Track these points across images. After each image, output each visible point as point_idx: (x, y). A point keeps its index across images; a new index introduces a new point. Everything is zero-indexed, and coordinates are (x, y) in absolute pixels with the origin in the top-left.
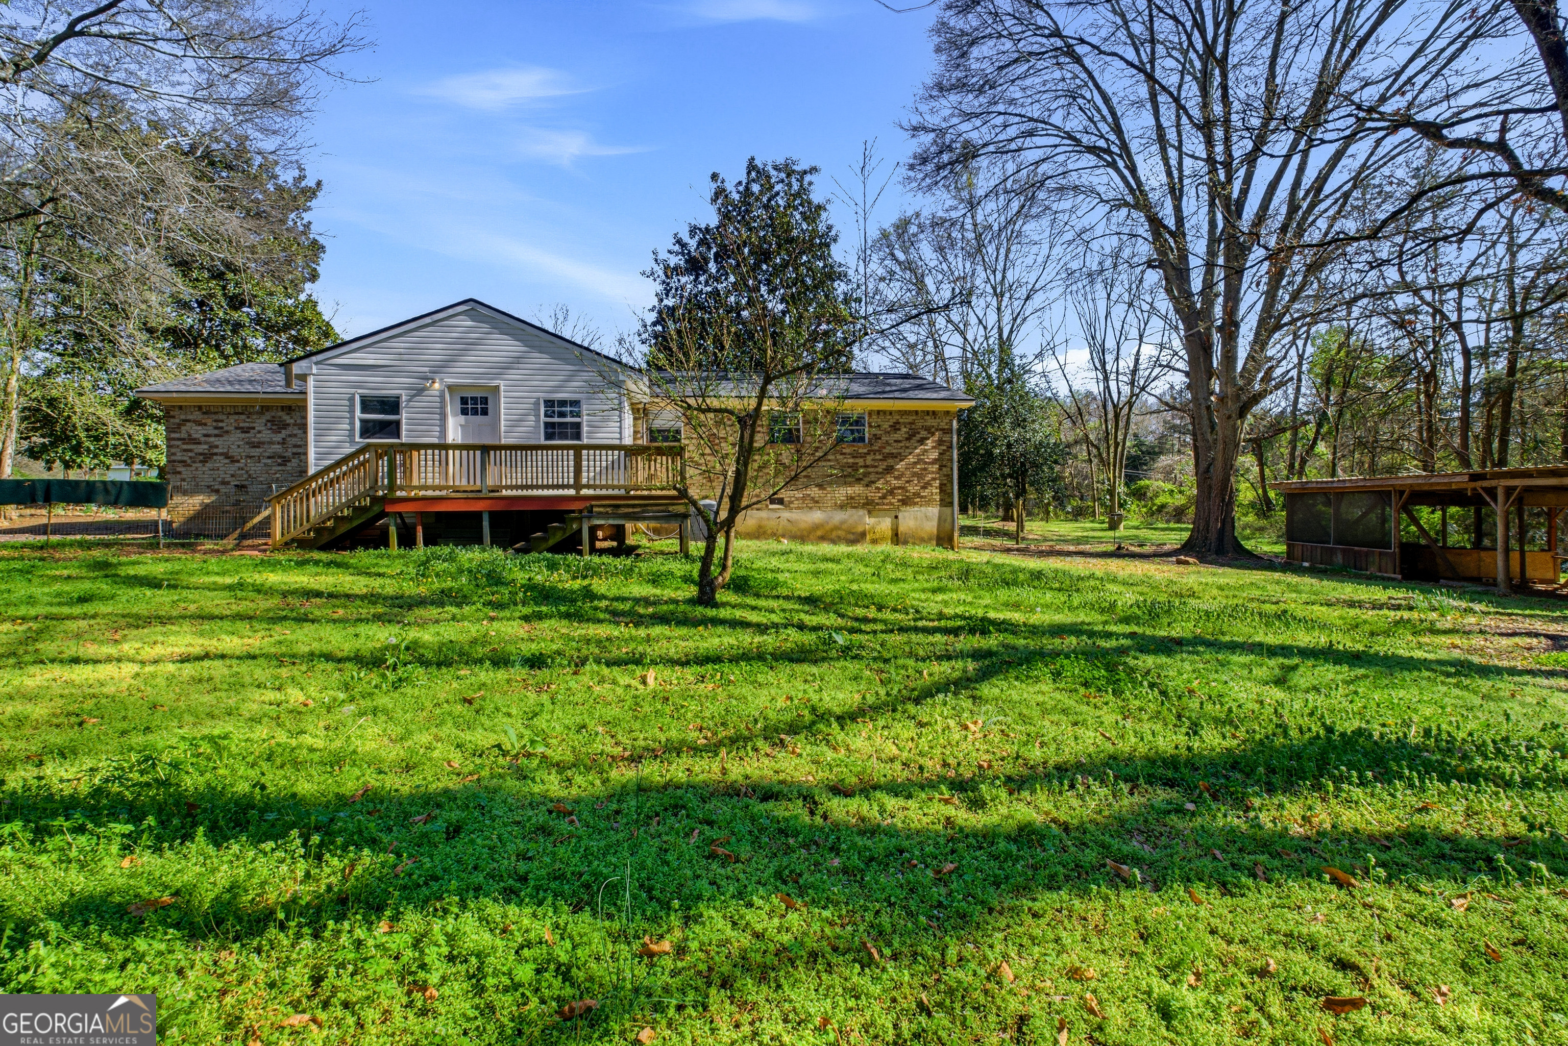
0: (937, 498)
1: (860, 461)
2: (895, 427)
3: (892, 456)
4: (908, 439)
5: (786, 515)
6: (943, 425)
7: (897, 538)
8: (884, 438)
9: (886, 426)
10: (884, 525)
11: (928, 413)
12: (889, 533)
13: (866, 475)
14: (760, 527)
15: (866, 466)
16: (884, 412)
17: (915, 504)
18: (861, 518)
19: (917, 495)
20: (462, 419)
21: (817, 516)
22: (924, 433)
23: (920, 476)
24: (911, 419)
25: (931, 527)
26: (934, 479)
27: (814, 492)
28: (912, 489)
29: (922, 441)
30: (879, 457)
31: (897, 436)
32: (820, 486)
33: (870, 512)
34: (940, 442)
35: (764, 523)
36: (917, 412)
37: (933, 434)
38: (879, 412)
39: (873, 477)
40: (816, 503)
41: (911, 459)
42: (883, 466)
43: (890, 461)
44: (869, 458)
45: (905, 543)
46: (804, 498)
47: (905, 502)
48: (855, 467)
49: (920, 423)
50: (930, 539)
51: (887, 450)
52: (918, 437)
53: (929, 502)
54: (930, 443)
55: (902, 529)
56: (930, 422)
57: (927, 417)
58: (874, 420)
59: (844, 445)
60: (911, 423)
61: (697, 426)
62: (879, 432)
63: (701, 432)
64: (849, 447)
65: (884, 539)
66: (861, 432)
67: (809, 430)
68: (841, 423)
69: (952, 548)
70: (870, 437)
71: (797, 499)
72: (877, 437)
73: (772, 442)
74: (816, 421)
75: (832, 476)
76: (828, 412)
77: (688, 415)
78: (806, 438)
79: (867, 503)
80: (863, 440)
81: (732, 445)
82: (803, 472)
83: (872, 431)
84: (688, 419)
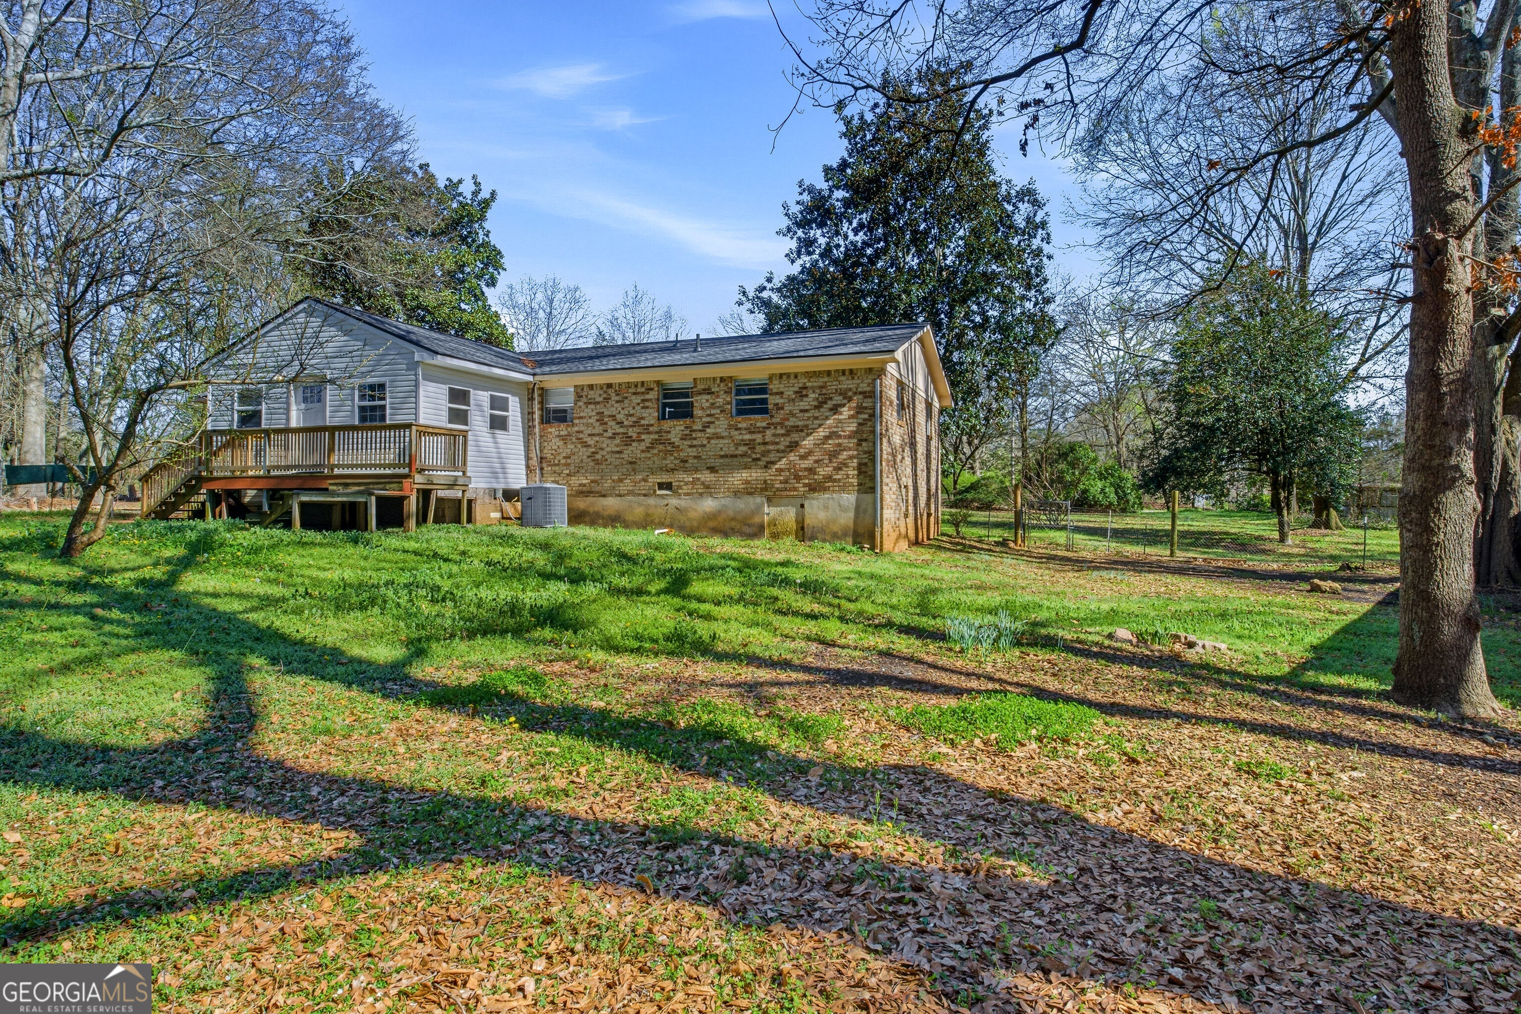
0: (855, 481)
1: (758, 438)
2: (801, 394)
3: (797, 429)
4: (818, 408)
5: (674, 502)
6: (864, 387)
7: (802, 532)
8: (788, 408)
9: (790, 393)
10: (788, 515)
11: (843, 372)
12: (793, 525)
13: (765, 453)
14: (647, 515)
15: (765, 444)
16: (788, 375)
17: (825, 489)
18: (760, 507)
19: (829, 478)
20: (303, 406)
21: (709, 505)
22: (838, 399)
23: (833, 455)
24: (820, 382)
25: (847, 519)
26: (851, 457)
27: (707, 477)
28: (824, 471)
29: (835, 409)
30: (781, 431)
31: (804, 405)
32: (712, 469)
33: (769, 500)
34: (860, 409)
35: (651, 511)
36: (829, 373)
37: (850, 399)
38: (782, 376)
39: (772, 457)
40: (708, 490)
41: (822, 433)
42: (784, 442)
43: (795, 436)
44: (769, 432)
45: (812, 538)
46: (693, 483)
47: (814, 488)
48: (751, 444)
49: (833, 386)
50: (845, 535)
51: (792, 422)
52: (830, 404)
53: (844, 489)
54: (846, 412)
55: (808, 521)
56: (847, 383)
57: (842, 378)
58: (774, 386)
59: (740, 418)
60: (821, 387)
61: (587, 404)
62: (781, 401)
63: (590, 411)
64: (744, 420)
65: (786, 533)
66: (764, 401)
67: (701, 402)
68: (738, 392)
69: (872, 548)
70: (770, 407)
71: (686, 484)
72: (779, 407)
73: (664, 418)
74: (708, 391)
75: (726, 456)
76: (722, 379)
77: (579, 392)
78: (697, 412)
79: (766, 489)
80: (765, 411)
81: (620, 423)
82: (692, 452)
83: (772, 400)
84: (579, 396)
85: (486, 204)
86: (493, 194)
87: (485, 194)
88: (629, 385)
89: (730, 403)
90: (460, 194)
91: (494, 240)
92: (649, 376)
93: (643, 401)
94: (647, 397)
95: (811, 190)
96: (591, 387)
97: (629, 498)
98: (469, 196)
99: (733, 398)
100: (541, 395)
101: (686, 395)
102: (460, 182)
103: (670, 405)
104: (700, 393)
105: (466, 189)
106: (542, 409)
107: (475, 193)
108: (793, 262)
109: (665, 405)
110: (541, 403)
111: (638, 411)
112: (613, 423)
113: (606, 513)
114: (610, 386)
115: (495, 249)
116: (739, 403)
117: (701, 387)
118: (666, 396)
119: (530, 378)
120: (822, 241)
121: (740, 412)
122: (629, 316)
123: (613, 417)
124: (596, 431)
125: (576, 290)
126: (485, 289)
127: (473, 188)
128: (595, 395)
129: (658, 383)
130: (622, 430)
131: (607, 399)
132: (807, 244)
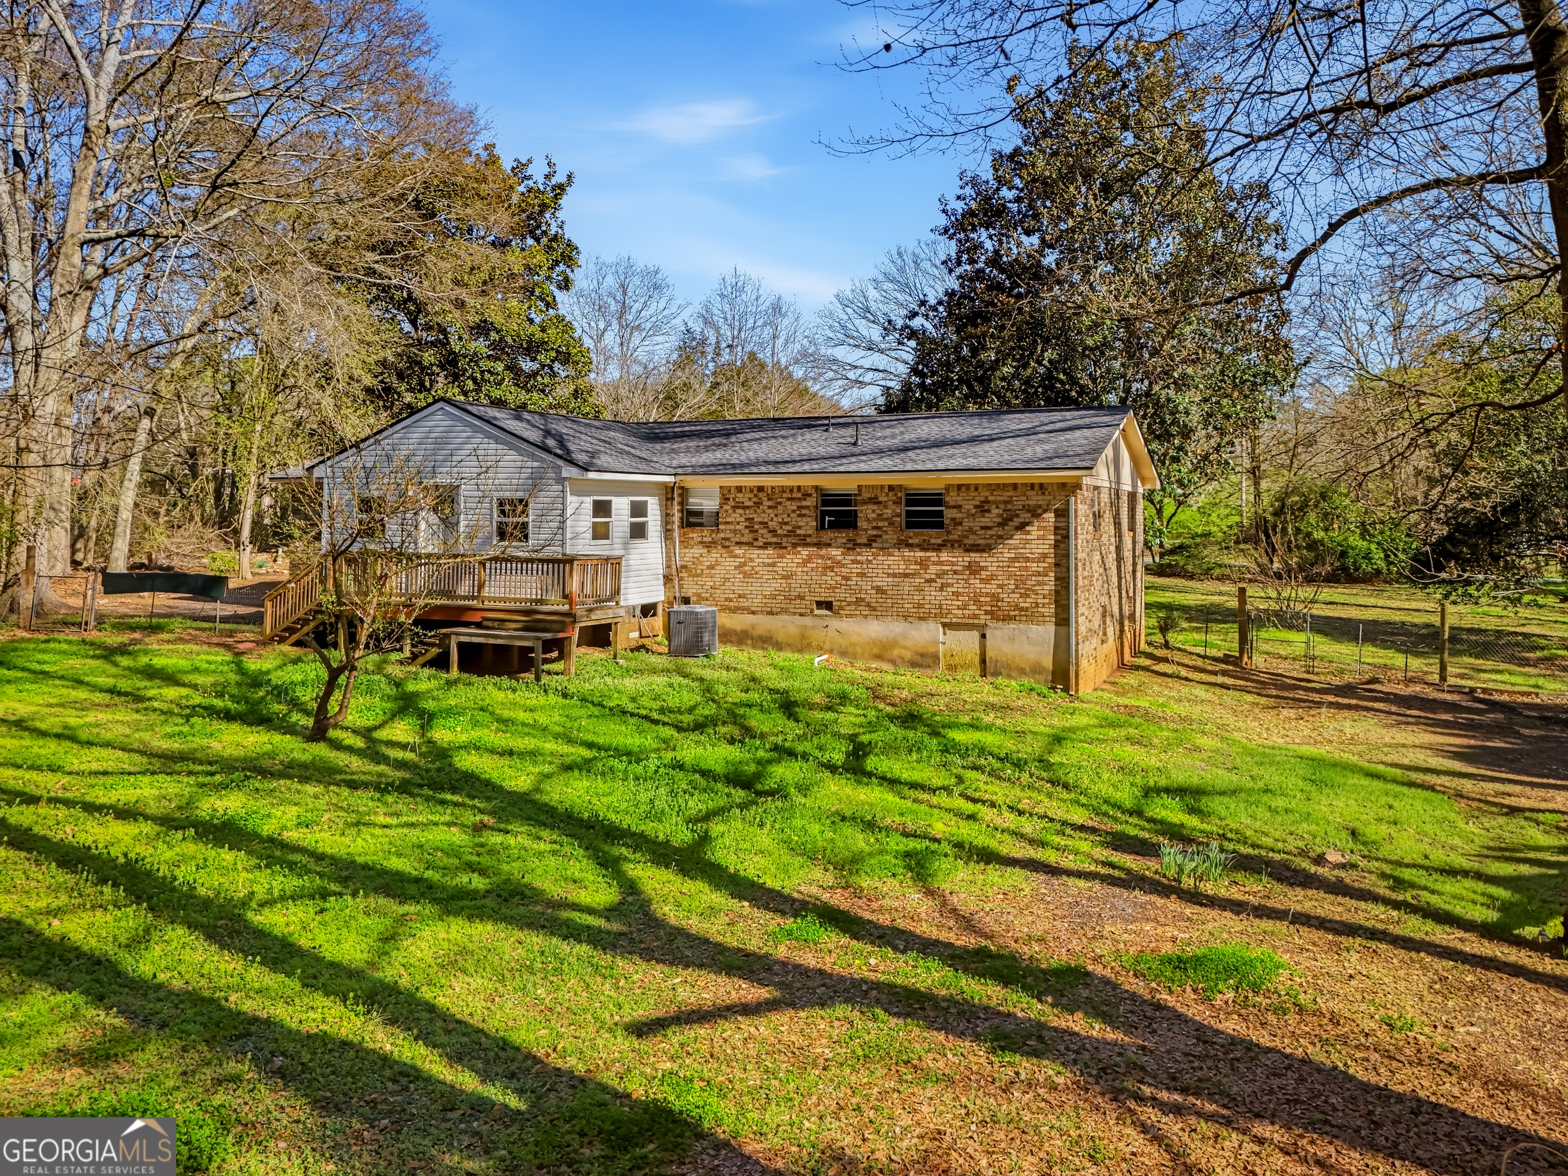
0: (1045, 611)
1: (933, 556)
2: (983, 508)
3: (979, 548)
4: (1001, 525)
5: (835, 624)
6: (1056, 504)
7: (985, 667)
8: (967, 524)
9: (969, 506)
10: (966, 646)
11: (1032, 486)
12: (973, 658)
13: (940, 574)
14: (805, 638)
15: (941, 564)
16: (968, 487)
17: (1011, 619)
18: (933, 634)
19: (1015, 606)
21: (874, 629)
22: (1025, 517)
23: (1018, 578)
24: (1006, 495)
25: (1036, 653)
26: (1042, 584)
27: (873, 597)
28: (1009, 598)
29: (1022, 528)
30: (959, 550)
31: (985, 521)
32: (879, 589)
33: (945, 627)
34: (1051, 529)
35: (808, 632)
36: (1015, 486)
37: (1040, 518)
38: (959, 487)
39: (949, 578)
40: (874, 612)
41: (1006, 554)
42: (964, 562)
43: (976, 556)
44: (945, 551)
45: (996, 674)
46: (857, 603)
47: (998, 617)
48: (924, 563)
49: (1019, 501)
50: (1034, 672)
51: (972, 540)
52: (1016, 522)
53: (1031, 615)
54: (1035, 532)
55: (990, 654)
56: (1035, 499)
57: (1030, 493)
58: (952, 498)
59: (911, 532)
60: (1006, 502)
61: (734, 508)
62: (959, 515)
63: (736, 516)
64: (916, 535)
65: (966, 666)
66: (940, 514)
67: (866, 513)
68: (909, 503)
69: (1066, 690)
70: (946, 521)
71: (849, 604)
72: (957, 523)
73: (822, 527)
74: (874, 501)
75: (894, 575)
76: (891, 488)
77: (725, 494)
78: (862, 524)
79: (941, 615)
80: (940, 525)
81: (773, 532)
82: (856, 568)
83: (949, 514)
84: (725, 499)
85: (560, 190)
86: (570, 177)
87: (560, 178)
88: (783, 489)
89: (899, 515)
90: (529, 178)
91: (569, 233)
92: (807, 481)
93: (799, 508)
94: (804, 503)
95: (974, 182)
96: (739, 489)
97: (784, 617)
98: (541, 180)
99: (902, 509)
100: (681, 495)
101: (848, 503)
102: (530, 161)
103: (830, 513)
104: (865, 503)
105: (537, 171)
106: (682, 511)
107: (548, 177)
108: (951, 271)
109: (824, 514)
110: (681, 503)
111: (794, 519)
112: (764, 531)
113: (756, 633)
114: (761, 489)
115: (569, 244)
116: (909, 514)
117: (866, 495)
118: (824, 503)
119: (671, 479)
120: (989, 245)
121: (909, 525)
122: (727, 308)
123: (764, 524)
124: (744, 540)
125: (657, 272)
126: (557, 292)
127: (546, 170)
128: (745, 498)
129: (817, 488)
130: (775, 540)
131: (758, 504)
132: (971, 250)
